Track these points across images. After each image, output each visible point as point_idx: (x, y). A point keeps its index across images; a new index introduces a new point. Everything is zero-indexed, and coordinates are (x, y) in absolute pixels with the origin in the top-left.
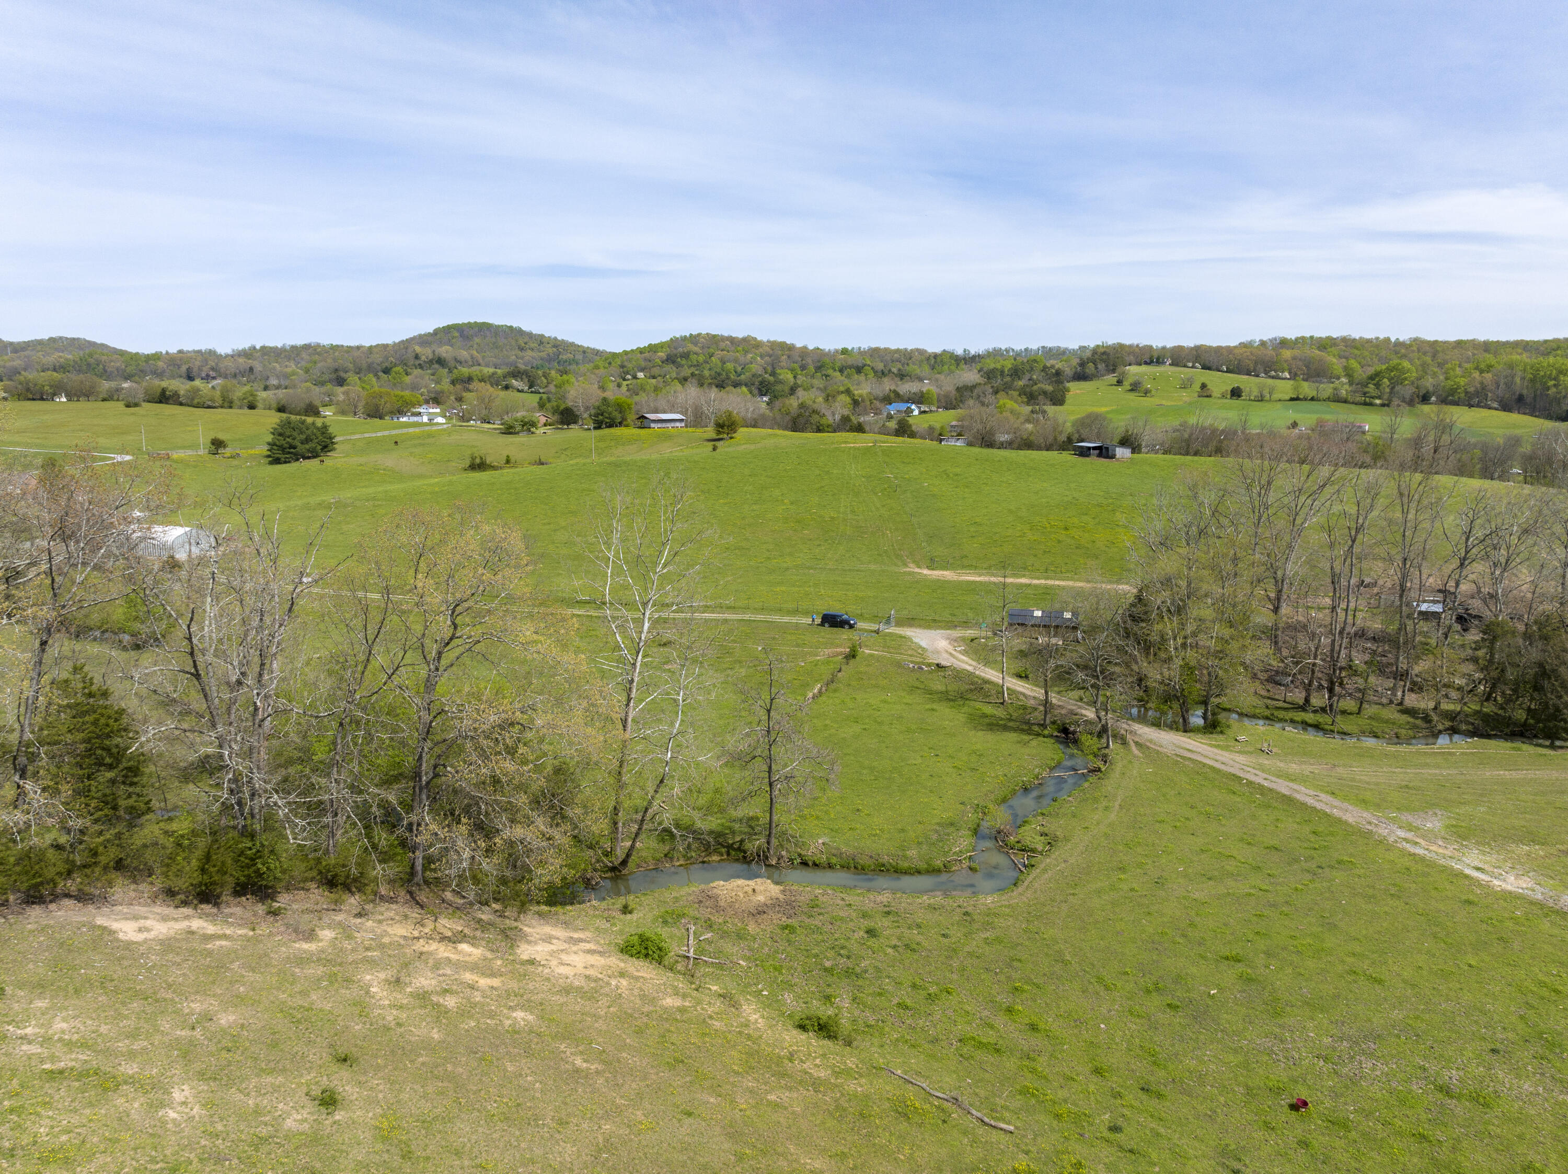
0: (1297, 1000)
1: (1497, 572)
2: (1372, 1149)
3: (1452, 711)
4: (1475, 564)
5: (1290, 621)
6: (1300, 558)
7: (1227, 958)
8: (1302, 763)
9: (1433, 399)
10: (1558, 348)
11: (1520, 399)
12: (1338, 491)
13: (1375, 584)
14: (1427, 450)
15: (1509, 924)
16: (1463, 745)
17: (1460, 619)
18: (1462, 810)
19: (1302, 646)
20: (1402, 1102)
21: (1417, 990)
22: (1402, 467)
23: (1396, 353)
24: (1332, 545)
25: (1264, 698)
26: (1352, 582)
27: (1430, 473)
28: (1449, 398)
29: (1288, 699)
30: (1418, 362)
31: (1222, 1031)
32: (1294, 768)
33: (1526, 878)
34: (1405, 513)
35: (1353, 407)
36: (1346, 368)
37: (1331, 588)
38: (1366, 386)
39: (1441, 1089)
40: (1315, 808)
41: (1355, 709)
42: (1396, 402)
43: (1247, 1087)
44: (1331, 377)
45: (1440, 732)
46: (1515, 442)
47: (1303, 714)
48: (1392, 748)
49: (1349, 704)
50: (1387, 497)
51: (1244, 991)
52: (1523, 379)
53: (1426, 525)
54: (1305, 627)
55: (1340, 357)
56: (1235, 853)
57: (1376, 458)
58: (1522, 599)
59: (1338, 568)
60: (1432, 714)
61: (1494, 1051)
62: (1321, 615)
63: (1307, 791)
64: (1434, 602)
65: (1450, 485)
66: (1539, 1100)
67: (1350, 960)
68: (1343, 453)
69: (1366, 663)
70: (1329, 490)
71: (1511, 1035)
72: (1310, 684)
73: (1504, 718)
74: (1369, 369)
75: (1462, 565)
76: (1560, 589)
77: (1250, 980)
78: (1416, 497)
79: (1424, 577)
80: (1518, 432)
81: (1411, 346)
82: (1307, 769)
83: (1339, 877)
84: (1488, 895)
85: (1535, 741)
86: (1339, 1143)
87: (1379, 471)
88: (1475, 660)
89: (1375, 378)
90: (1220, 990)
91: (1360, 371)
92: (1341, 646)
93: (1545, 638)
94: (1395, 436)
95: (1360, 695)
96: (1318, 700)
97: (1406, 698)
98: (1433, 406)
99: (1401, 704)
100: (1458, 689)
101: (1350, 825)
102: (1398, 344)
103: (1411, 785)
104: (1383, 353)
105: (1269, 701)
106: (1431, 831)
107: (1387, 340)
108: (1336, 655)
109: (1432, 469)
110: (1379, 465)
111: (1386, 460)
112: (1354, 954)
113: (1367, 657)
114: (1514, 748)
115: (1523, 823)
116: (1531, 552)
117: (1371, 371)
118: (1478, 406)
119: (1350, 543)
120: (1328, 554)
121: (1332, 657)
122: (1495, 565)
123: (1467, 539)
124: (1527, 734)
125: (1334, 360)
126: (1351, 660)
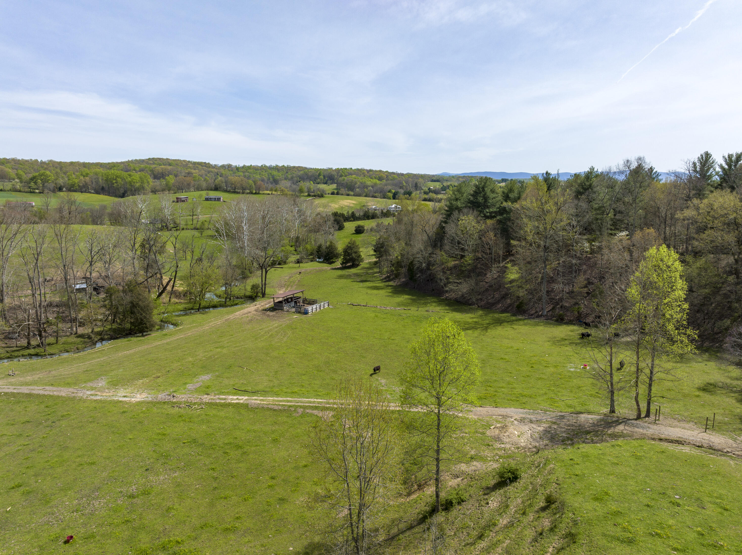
0: (56, 490)
1: (107, 266)
2: (107, 540)
3: (100, 331)
4: (97, 264)
5: (11, 305)
6: (10, 272)
7: (13, 488)
8: (32, 375)
9: (64, 189)
10: (114, 166)
11: (103, 188)
12: (24, 236)
13: (52, 280)
14: (65, 213)
15: (141, 415)
16: (107, 345)
17: (95, 289)
18: (113, 373)
19: (20, 317)
20: (115, 511)
21: (111, 459)
22: (55, 222)
23: (42, 167)
24: (26, 264)
25: (5, 348)
26: (40, 280)
27: (69, 224)
28: (71, 189)
29: (18, 345)
30: (54, 172)
31: (18, 526)
32: (29, 378)
33: (144, 393)
34: (60, 244)
35: (24, 194)
36: (17, 174)
37: (30, 285)
38: (30, 183)
39: (130, 497)
40: (44, 395)
41: (55, 341)
42: (46, 191)
43: (40, 546)
44: (10, 179)
45: (96, 342)
46: (104, 208)
47: (28, 350)
48: (77, 355)
49: (51, 340)
50: (50, 237)
51: (27, 500)
52: (102, 179)
53: (71, 248)
54: (20, 307)
55: (13, 169)
56: (5, 432)
57: (41, 218)
58: (119, 276)
59: (31, 274)
60: (91, 334)
61: (147, 470)
62: (27, 299)
63: (39, 388)
64: (82, 283)
65: (79, 229)
66: (167, 481)
67: (78, 460)
68: (23, 217)
69: (55, 318)
70: (19, 236)
71: (152, 460)
72: (29, 334)
73: (122, 328)
74: (30, 175)
75: (91, 264)
76: (133, 269)
77: (29, 493)
78: (64, 235)
79: (75, 272)
80: (105, 203)
81: (49, 164)
82: (36, 377)
83: (64, 423)
84: (131, 406)
85: (136, 335)
86: (92, 546)
87: (43, 225)
88: (105, 306)
89: (33, 179)
90: (13, 506)
91: (25, 176)
92: (41, 313)
93: (131, 291)
94: (49, 208)
95: (56, 334)
96: (34, 342)
97: (78, 330)
98: (65, 193)
99: (76, 333)
100: (100, 321)
101: (64, 397)
102: (42, 163)
103: (88, 369)
104: (36, 167)
105: (8, 349)
106: (102, 387)
107: (36, 161)
108: (39, 318)
109: (68, 223)
110: (43, 222)
111: (46, 219)
112: (79, 456)
113: (55, 315)
114: (128, 341)
115: (138, 371)
116: (119, 255)
117: (31, 176)
118: (85, 192)
119: (35, 261)
120: (25, 268)
121: (38, 319)
122: (105, 263)
123: (91, 253)
124: (132, 333)
125: (10, 170)
126: (48, 318)
